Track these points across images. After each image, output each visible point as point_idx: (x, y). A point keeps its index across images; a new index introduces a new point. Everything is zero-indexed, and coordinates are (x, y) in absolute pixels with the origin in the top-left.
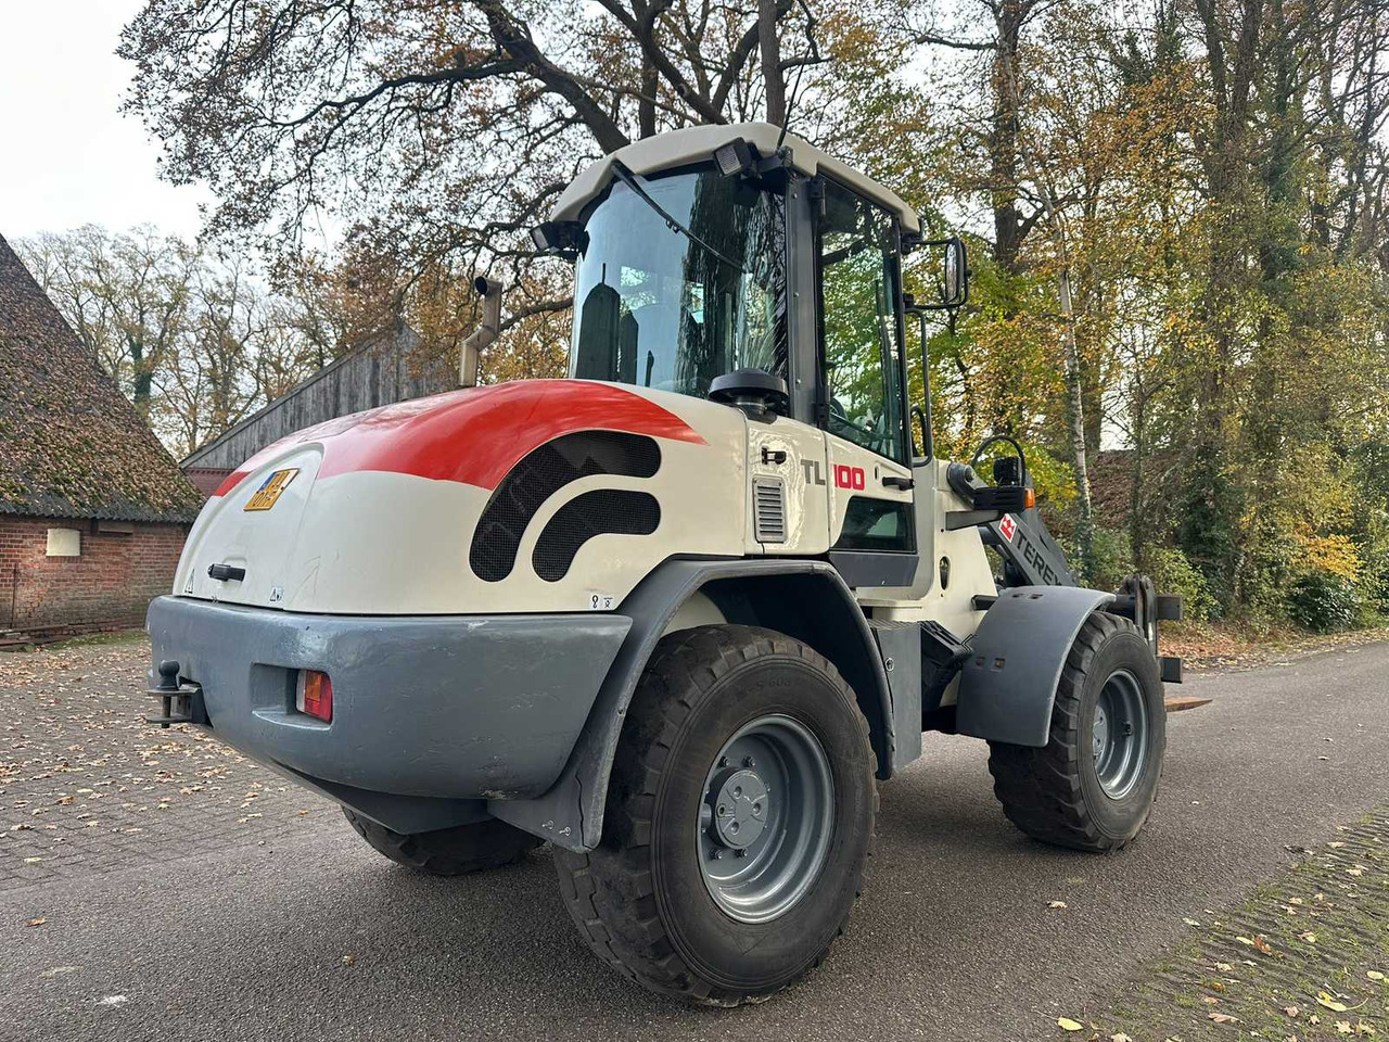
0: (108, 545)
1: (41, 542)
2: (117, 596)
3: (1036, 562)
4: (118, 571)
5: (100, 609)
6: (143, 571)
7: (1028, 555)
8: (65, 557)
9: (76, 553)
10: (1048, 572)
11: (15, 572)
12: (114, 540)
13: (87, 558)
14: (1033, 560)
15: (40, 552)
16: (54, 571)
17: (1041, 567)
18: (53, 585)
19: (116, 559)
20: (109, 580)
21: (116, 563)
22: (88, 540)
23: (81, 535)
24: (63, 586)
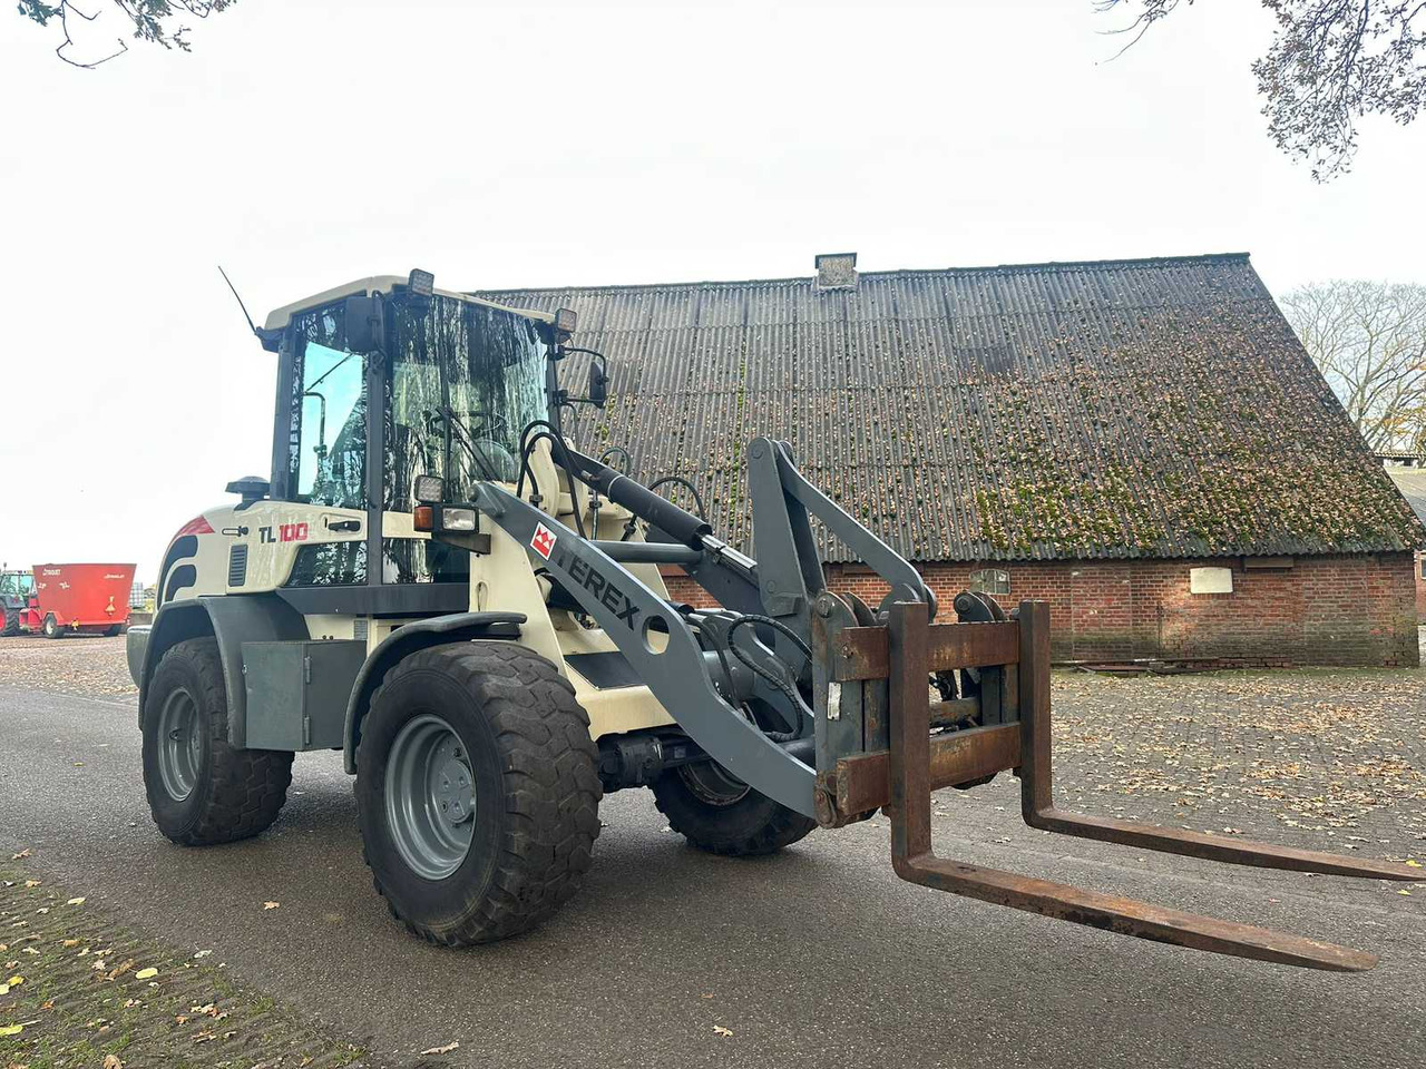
0: (1265, 581)
1: (1184, 582)
2: (1285, 631)
3: (589, 580)
4: (1283, 607)
5: (1264, 644)
6: (1320, 607)
7: (575, 572)
8: (1213, 594)
9: (1230, 590)
10: (612, 593)
11: (1158, 608)
12: (1274, 575)
13: (1240, 594)
14: (584, 579)
15: (1183, 590)
16: (1201, 607)
17: (597, 588)
18: (1201, 620)
19: (1282, 594)
20: (1271, 615)
21: (1281, 599)
22: (1240, 576)
23: (1232, 572)
24: (1213, 621)
